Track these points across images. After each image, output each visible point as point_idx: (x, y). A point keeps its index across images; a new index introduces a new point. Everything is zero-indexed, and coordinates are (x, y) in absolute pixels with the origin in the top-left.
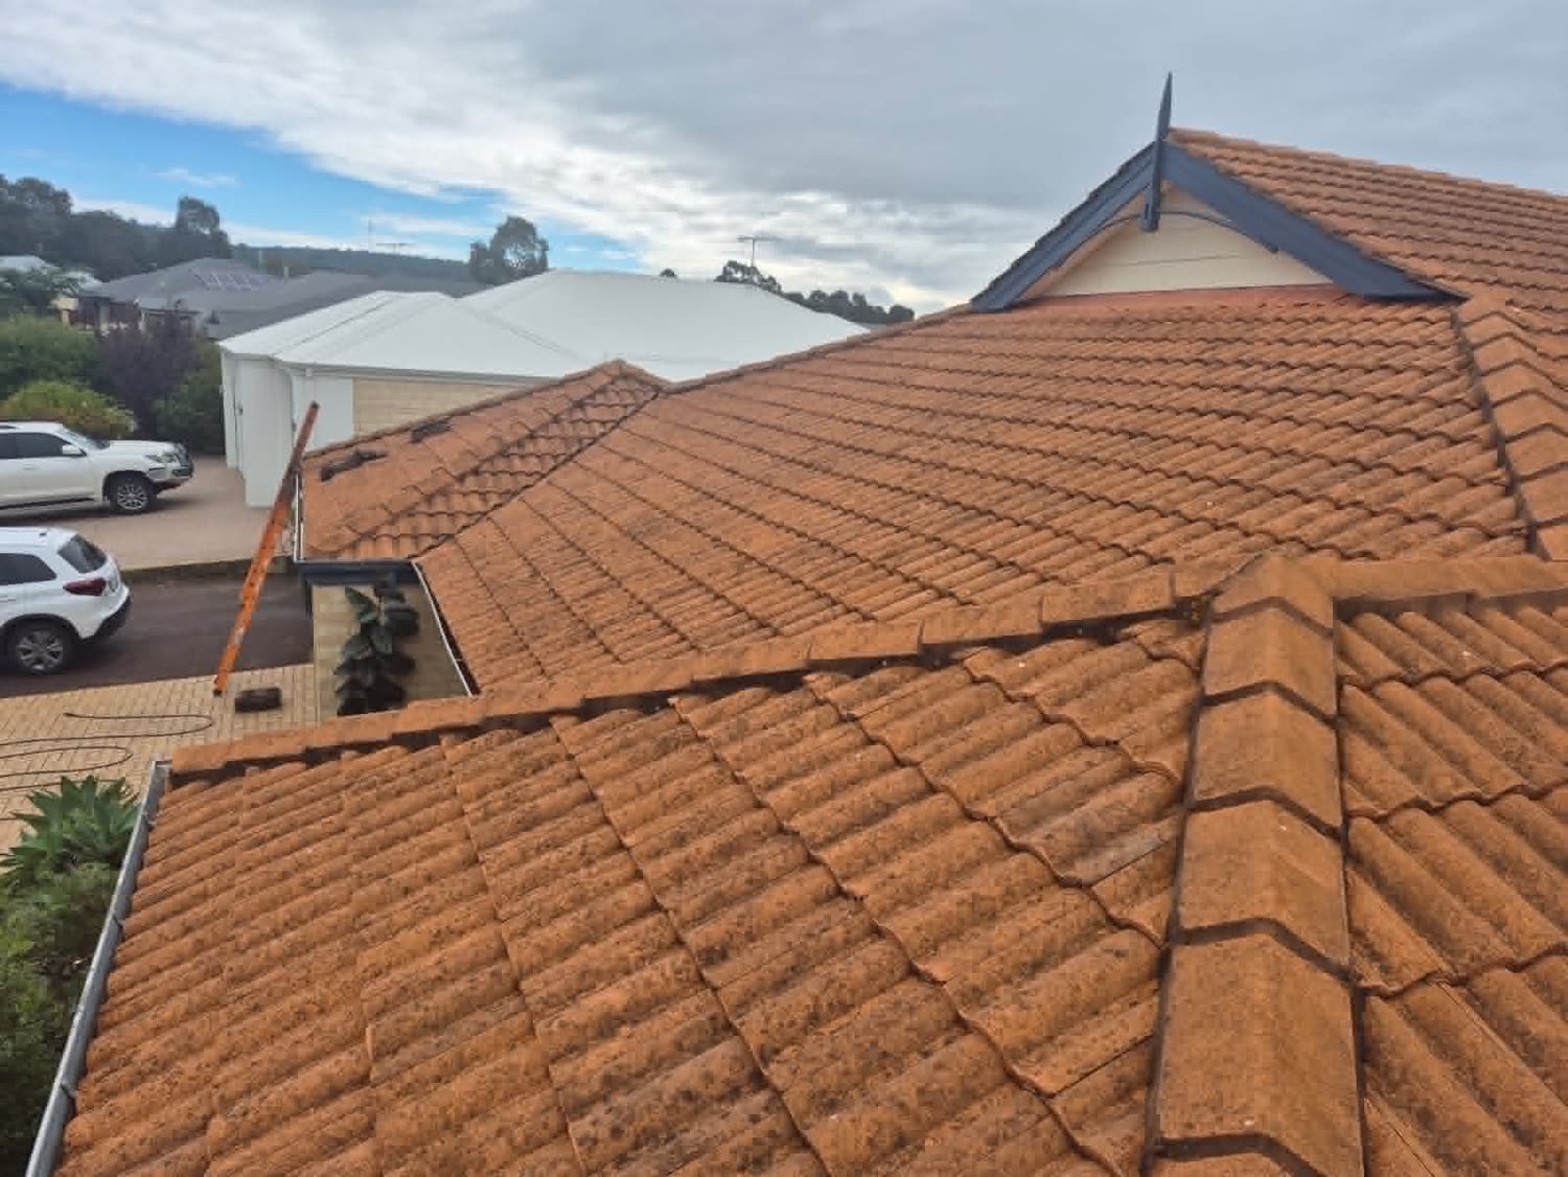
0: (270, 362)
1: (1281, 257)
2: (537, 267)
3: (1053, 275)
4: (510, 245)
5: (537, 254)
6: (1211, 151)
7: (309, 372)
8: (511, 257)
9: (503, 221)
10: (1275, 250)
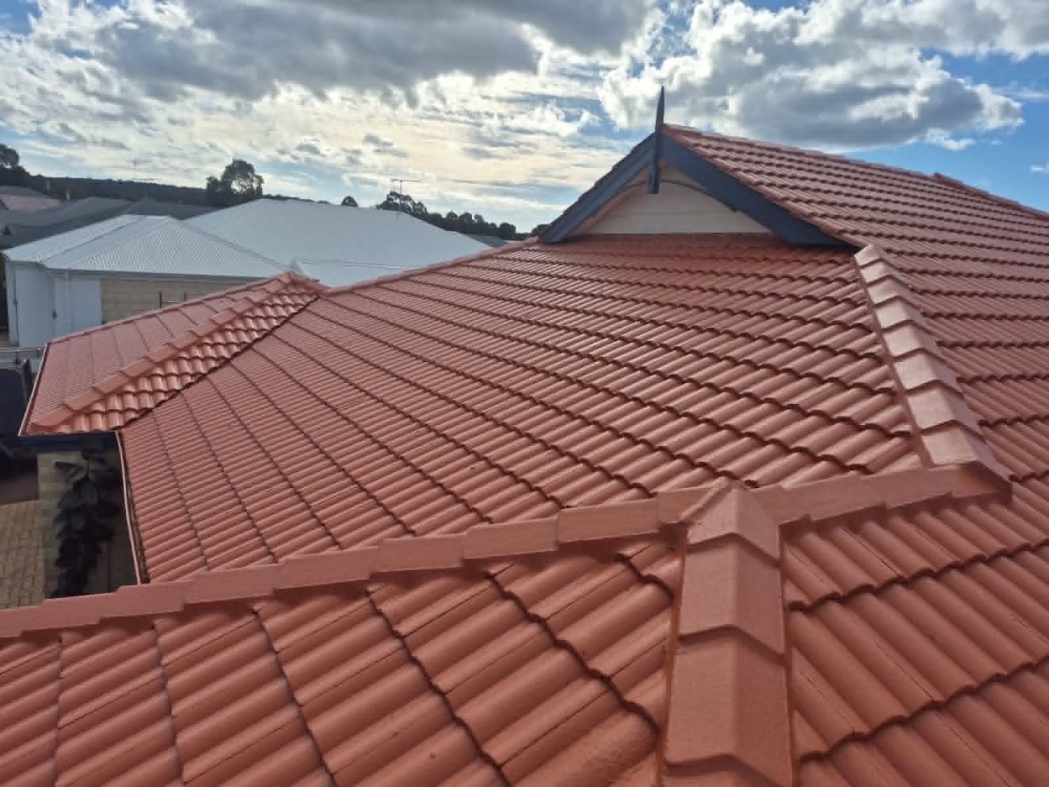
0: (38, 266)
1: (739, 214)
2: (254, 195)
3: (591, 221)
4: (235, 179)
5: (255, 186)
6: (693, 141)
7: (66, 276)
8: (236, 186)
9: (229, 162)
10: (734, 209)
